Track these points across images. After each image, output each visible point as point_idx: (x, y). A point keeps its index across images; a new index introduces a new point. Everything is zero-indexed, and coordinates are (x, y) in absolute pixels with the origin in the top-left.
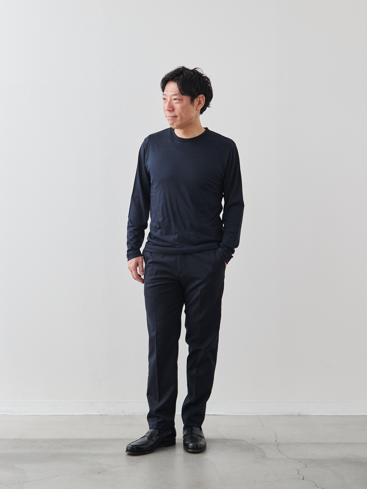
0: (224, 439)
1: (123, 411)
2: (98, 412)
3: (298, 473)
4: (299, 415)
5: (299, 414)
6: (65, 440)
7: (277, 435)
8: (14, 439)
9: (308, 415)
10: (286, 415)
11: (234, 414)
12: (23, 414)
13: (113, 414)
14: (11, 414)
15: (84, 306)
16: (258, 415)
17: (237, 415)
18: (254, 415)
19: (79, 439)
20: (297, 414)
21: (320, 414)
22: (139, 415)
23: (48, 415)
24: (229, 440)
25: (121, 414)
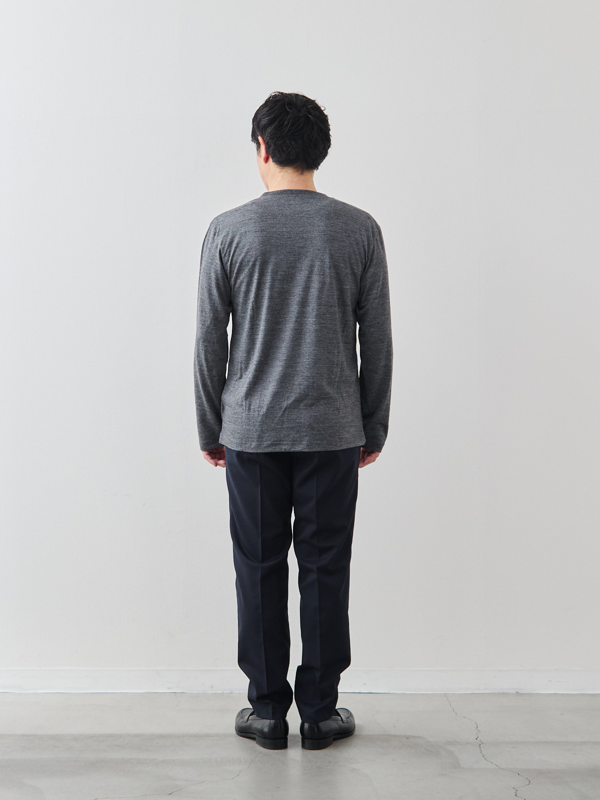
0: (388, 735)
1: (212, 687)
2: (169, 689)
3: (515, 794)
4: (517, 693)
5: (518, 691)
6: (111, 736)
7: (478, 729)
8: (24, 735)
9: (532, 694)
10: (495, 693)
11: (404, 692)
12: (38, 692)
13: (195, 692)
14: (17, 692)
15: (144, 505)
16: (447, 693)
17: (410, 694)
18: (440, 693)
19: (137, 736)
20: (515, 692)
21: (553, 692)
22: (240, 693)
23: (83, 693)
24: (395, 736)
25: (209, 692)
